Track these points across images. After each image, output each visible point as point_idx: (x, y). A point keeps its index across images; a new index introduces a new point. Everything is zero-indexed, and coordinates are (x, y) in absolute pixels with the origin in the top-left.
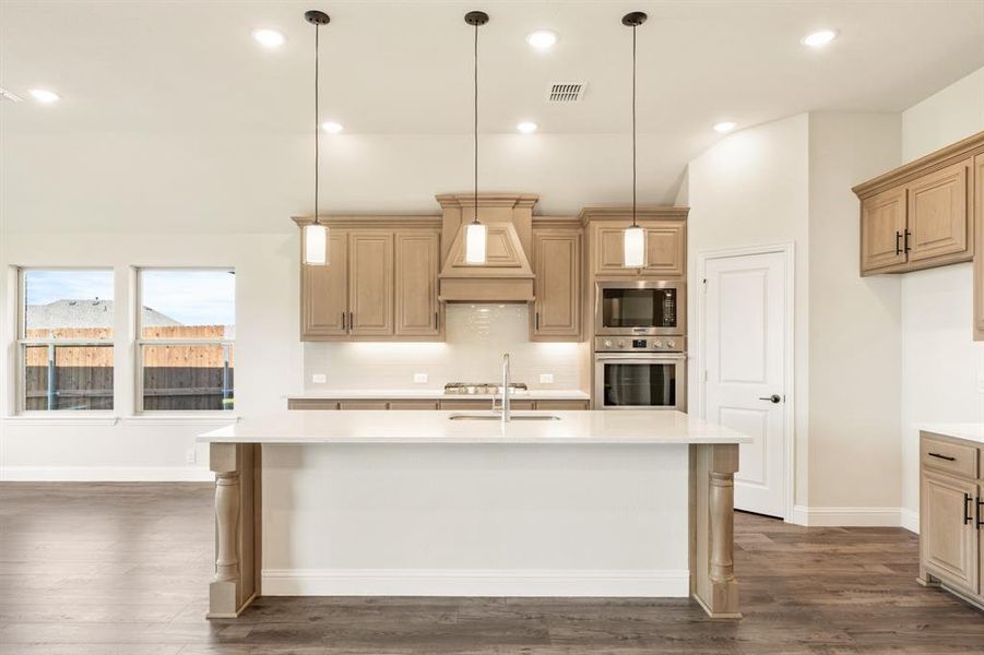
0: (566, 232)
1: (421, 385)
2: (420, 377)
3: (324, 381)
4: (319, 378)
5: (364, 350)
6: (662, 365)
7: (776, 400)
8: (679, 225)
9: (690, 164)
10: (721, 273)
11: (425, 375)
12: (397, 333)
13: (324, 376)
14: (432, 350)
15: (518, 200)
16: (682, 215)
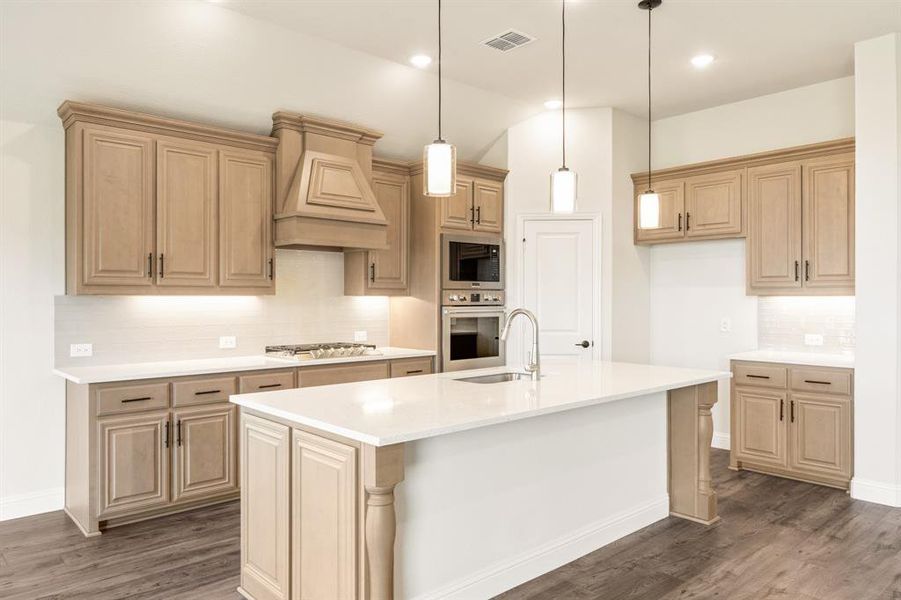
0: (396, 178)
1: (227, 352)
2: (228, 341)
3: (89, 353)
4: (78, 350)
5: (151, 307)
6: (476, 319)
7: (586, 345)
8: (497, 185)
9: (509, 130)
10: (538, 234)
11: (233, 338)
12: (221, 283)
13: (89, 346)
14: (243, 305)
15: (364, 134)
16: (500, 176)
